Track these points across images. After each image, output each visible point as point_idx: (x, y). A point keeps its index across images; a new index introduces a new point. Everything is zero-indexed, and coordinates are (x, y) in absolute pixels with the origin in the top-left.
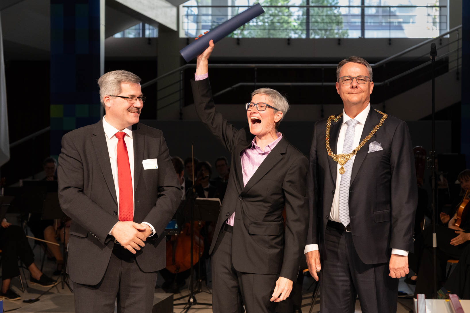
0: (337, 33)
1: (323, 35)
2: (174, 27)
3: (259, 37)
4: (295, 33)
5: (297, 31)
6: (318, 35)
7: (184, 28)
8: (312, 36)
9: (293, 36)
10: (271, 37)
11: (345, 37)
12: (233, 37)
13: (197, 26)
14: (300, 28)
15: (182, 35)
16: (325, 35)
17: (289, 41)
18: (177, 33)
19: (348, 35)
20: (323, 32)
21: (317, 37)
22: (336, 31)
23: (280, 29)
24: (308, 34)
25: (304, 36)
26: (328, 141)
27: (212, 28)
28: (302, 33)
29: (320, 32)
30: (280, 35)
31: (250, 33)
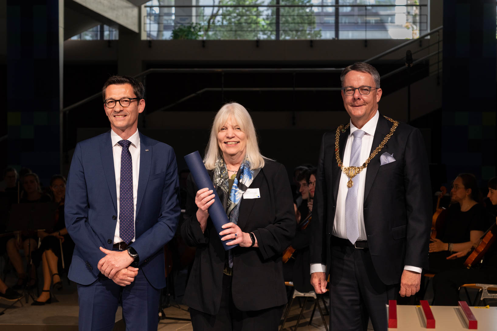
0: (309, 34)
1: (294, 36)
2: (135, 29)
3: (227, 39)
4: (264, 34)
5: (266, 32)
6: (289, 36)
7: (145, 30)
8: (282, 37)
9: (262, 37)
10: (239, 39)
11: (318, 38)
12: (197, 39)
13: (159, 28)
14: (269, 28)
15: (144, 37)
16: (296, 36)
17: (258, 43)
18: (139, 35)
19: (321, 36)
20: (294, 33)
21: (288, 38)
22: (308, 32)
23: (247, 31)
24: (278, 35)
25: (273, 37)
26: (338, 152)
27: (175, 29)
28: (271, 34)
29: (290, 33)
30: (247, 35)
31: (215, 34)
